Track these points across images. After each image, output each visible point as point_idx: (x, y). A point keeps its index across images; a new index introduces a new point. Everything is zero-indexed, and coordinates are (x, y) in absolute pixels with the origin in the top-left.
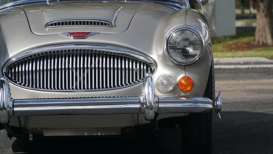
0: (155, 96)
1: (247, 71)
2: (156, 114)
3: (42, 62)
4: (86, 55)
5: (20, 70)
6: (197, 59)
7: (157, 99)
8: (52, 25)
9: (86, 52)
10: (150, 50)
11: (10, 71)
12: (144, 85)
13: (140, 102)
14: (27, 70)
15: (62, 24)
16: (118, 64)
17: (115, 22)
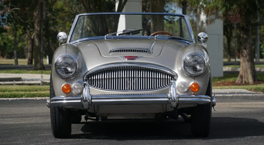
0: (177, 94)
1: (232, 97)
2: (178, 105)
3: (108, 74)
4: (135, 70)
5: (94, 78)
6: (202, 72)
7: (178, 96)
8: (114, 51)
9: (135, 68)
10: (174, 67)
11: (88, 79)
12: (170, 87)
13: (168, 97)
14: (99, 78)
15: (120, 51)
16: (154, 75)
17: (152, 50)
